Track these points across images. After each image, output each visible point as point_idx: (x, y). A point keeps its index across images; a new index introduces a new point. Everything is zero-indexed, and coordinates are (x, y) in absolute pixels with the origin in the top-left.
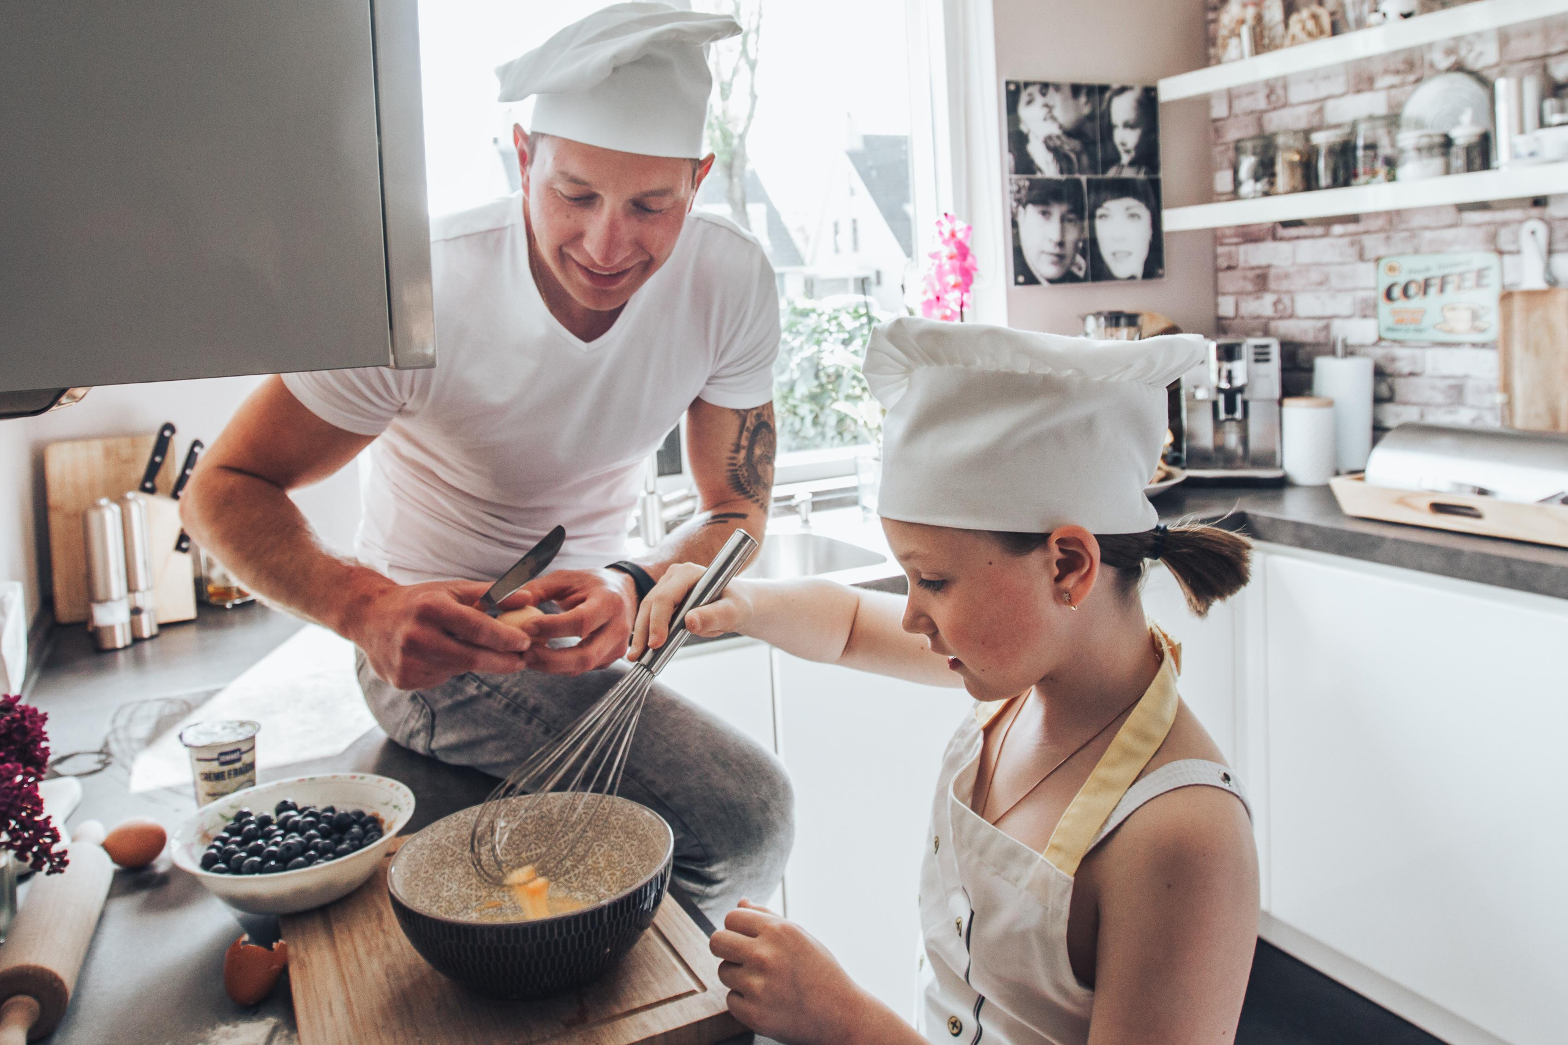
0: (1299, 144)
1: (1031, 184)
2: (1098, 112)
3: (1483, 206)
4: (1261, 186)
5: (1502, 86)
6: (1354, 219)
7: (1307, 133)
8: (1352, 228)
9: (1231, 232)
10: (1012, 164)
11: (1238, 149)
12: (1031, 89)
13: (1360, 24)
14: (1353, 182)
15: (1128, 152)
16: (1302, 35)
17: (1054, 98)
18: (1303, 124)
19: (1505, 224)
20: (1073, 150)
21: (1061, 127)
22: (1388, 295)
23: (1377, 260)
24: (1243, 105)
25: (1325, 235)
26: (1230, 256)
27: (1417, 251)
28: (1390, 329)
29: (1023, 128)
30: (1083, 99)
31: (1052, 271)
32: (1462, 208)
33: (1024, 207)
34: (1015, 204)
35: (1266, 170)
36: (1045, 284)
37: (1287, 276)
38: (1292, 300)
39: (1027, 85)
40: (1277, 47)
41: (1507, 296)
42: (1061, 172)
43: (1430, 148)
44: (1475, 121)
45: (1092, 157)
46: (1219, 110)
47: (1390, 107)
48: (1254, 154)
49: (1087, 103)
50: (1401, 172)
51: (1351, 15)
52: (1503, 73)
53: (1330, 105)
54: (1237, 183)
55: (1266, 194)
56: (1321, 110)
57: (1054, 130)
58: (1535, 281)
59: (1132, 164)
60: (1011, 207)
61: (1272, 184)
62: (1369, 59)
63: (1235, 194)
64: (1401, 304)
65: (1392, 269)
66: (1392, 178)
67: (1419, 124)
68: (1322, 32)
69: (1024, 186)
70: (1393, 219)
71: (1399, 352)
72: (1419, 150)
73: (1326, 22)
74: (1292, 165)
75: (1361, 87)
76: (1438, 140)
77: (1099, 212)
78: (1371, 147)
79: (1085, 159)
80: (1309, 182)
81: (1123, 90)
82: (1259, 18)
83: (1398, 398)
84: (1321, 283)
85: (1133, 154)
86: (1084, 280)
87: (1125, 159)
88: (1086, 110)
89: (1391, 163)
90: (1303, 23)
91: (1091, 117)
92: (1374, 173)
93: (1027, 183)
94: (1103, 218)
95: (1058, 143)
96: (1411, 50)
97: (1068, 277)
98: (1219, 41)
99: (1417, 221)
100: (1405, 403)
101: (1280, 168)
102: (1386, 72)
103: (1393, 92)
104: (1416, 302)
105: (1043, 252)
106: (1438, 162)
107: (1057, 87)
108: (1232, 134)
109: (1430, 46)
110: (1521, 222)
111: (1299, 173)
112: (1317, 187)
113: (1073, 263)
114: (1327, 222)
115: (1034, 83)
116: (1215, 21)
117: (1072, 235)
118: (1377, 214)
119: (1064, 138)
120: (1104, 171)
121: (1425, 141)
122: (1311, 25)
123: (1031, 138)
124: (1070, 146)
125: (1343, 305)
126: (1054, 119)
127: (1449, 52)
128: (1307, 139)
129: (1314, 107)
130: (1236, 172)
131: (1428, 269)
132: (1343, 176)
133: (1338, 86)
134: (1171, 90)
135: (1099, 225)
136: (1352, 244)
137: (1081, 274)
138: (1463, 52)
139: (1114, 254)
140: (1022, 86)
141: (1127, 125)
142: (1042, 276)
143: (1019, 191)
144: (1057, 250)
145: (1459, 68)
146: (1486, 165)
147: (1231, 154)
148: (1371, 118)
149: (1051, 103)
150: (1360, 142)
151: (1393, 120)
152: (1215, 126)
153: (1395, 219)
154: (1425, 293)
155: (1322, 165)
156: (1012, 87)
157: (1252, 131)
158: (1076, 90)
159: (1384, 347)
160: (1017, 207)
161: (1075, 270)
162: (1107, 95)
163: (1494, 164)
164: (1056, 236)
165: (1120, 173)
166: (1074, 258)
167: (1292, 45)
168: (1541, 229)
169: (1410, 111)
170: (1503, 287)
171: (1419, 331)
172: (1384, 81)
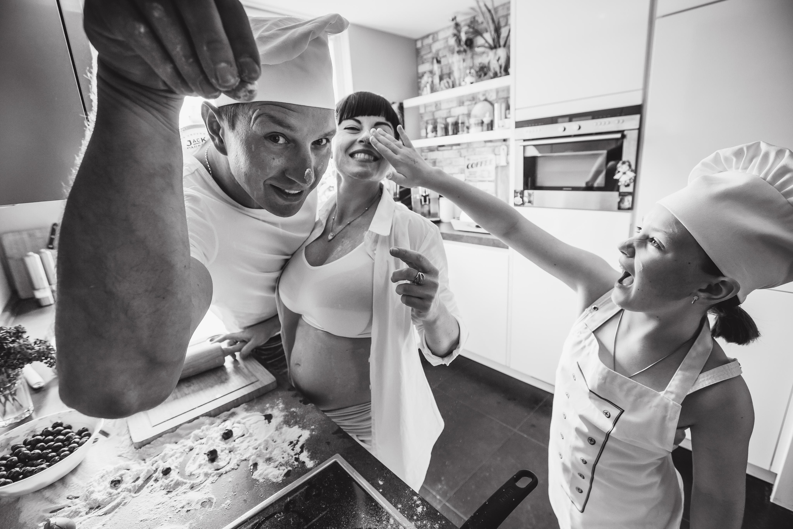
0: (444, 122)
3: (491, 141)
4: (434, 134)
5: (496, 105)
6: (459, 145)
7: (446, 118)
8: (458, 147)
9: (425, 148)
11: (427, 123)
13: (460, 85)
14: (458, 133)
16: (444, 88)
18: (445, 116)
19: (497, 146)
22: (468, 167)
23: (465, 157)
24: (429, 109)
25: (451, 149)
26: (426, 156)
27: (475, 154)
28: (468, 177)
32: (486, 142)
35: (435, 129)
37: (441, 162)
40: (438, 91)
41: (497, 167)
43: (478, 124)
44: (490, 116)
46: (422, 111)
47: (468, 111)
48: (432, 124)
50: (471, 130)
51: (457, 82)
52: (497, 102)
53: (452, 110)
54: (427, 133)
55: (435, 137)
56: (450, 112)
58: (504, 163)
61: (436, 133)
62: (463, 96)
63: (426, 137)
64: (471, 169)
65: (468, 159)
66: (468, 132)
67: (476, 117)
68: (449, 87)
70: (469, 144)
72: (475, 124)
73: (451, 84)
74: (442, 128)
75: (461, 104)
76: (480, 122)
78: (463, 123)
80: (447, 133)
82: (432, 82)
84: (450, 164)
89: (468, 128)
90: (444, 84)
92: (463, 131)
96: (473, 94)
98: (421, 88)
99: (475, 145)
101: (439, 129)
102: (467, 100)
103: (469, 107)
104: (475, 169)
106: (480, 128)
108: (426, 118)
109: (479, 93)
110: (501, 146)
111: (444, 130)
112: (449, 135)
114: (452, 145)
116: (420, 82)
118: (465, 143)
121: (477, 122)
122: (447, 85)
125: (456, 170)
127: (484, 95)
128: (446, 120)
129: (448, 111)
130: (426, 130)
131: (477, 160)
132: (456, 131)
133: (455, 104)
134: (407, 104)
136: (458, 152)
138: (487, 95)
145: (486, 100)
146: (492, 129)
147: (425, 124)
148: (463, 114)
150: (460, 121)
151: (469, 115)
152: (421, 116)
154: (477, 166)
155: (450, 129)
157: (431, 117)
163: (493, 129)
167: (442, 90)
168: (505, 148)
169: (473, 113)
170: (496, 165)
171: (476, 177)
172: (467, 103)
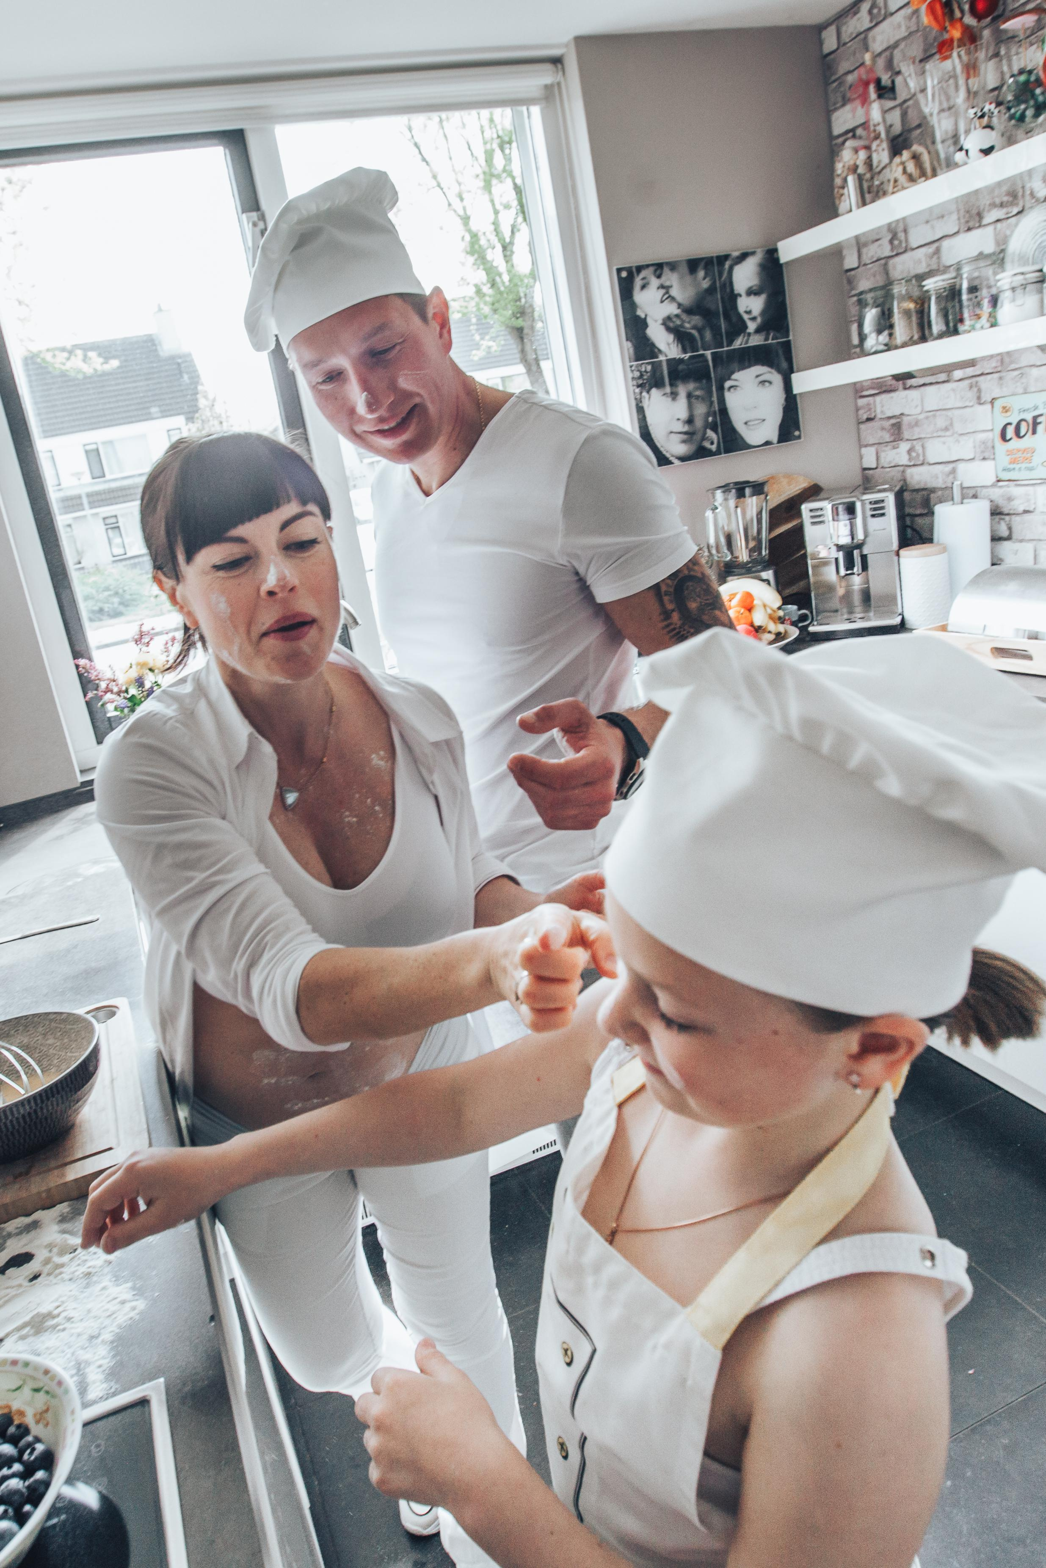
0: (915, 292)
1: (653, 367)
2: (718, 285)
4: (883, 339)
6: (972, 363)
7: (920, 280)
8: (970, 371)
9: (867, 385)
10: (632, 350)
11: (864, 302)
12: (643, 274)
13: (952, 163)
14: (961, 329)
15: (754, 319)
17: (671, 278)
18: (922, 269)
20: (694, 327)
21: (680, 305)
22: (1003, 436)
23: (993, 401)
24: (871, 252)
25: (948, 380)
26: (869, 407)
27: (1026, 392)
28: (1006, 469)
29: (640, 313)
30: (701, 273)
31: (682, 449)
33: (648, 392)
34: (638, 390)
35: (885, 322)
36: (677, 462)
37: (916, 420)
38: (923, 447)
39: (639, 269)
42: (684, 351)
45: (716, 331)
46: (850, 260)
47: (998, 243)
48: (876, 306)
49: (704, 279)
50: (1002, 314)
53: (945, 247)
54: (862, 337)
55: (887, 348)
56: (937, 249)
57: (672, 309)
59: (758, 331)
60: (635, 393)
61: (892, 336)
62: (977, 193)
63: (862, 351)
64: (1015, 444)
65: (1005, 410)
66: (994, 320)
67: (1019, 261)
69: (646, 371)
70: (1003, 360)
71: (1016, 491)
73: (926, 164)
74: (907, 313)
75: (971, 224)
77: (728, 384)
78: (976, 288)
79: (708, 335)
80: (924, 332)
81: (744, 256)
82: (868, 164)
83: (1014, 536)
84: (946, 429)
85: (759, 320)
86: (718, 453)
87: (752, 326)
88: (706, 284)
89: (993, 304)
90: (907, 166)
91: (711, 290)
92: (978, 318)
93: (649, 368)
94: (732, 390)
95: (678, 322)
97: (701, 453)
99: (1024, 361)
100: (1021, 541)
101: (898, 320)
102: (993, 205)
103: (999, 225)
104: (1028, 441)
105: (671, 432)
106: (1032, 301)
107: (673, 266)
108: (862, 285)
109: (1030, 173)
111: (914, 322)
112: (931, 338)
113: (704, 438)
114: (948, 369)
115: (648, 266)
117: (701, 409)
118: (992, 357)
119: (684, 316)
120: (730, 343)
121: (1019, 282)
122: (912, 167)
123: (649, 321)
124: (690, 324)
125: (965, 448)
126: (673, 299)
128: (921, 286)
129: (931, 249)
130: (860, 324)
131: (1036, 408)
132: (953, 323)
133: (951, 224)
134: (790, 250)
135: (729, 397)
136: (971, 387)
137: (714, 448)
139: (746, 423)
140: (634, 270)
141: (750, 292)
142: (673, 456)
143: (641, 376)
144: (686, 428)
147: (855, 307)
148: (977, 259)
149: (667, 284)
150: (965, 284)
151: (999, 257)
152: (848, 277)
153: (1007, 360)
154: (1034, 432)
155: (935, 312)
156: (624, 274)
157: (878, 280)
158: (693, 265)
159: (1001, 487)
160: (641, 393)
161: (707, 444)
162: (727, 266)
164: (684, 414)
165: (747, 342)
166: (705, 433)
169: (1014, 246)
171: (1031, 469)
172: (989, 217)
